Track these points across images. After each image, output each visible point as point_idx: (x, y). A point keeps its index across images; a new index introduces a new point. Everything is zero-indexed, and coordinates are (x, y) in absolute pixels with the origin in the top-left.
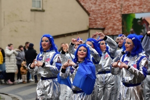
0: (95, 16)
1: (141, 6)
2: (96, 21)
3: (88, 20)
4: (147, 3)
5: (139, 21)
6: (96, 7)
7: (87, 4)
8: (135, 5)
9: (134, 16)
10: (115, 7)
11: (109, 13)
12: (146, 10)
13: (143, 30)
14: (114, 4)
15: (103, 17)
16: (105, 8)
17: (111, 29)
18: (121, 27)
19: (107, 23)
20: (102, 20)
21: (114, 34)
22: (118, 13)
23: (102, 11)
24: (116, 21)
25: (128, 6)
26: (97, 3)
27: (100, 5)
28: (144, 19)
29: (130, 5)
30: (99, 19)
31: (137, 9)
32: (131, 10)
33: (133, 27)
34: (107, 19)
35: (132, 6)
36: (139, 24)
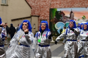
0: (34, 9)
1: (61, 5)
2: (34, 12)
3: (31, 11)
4: (64, 3)
5: (59, 13)
6: (35, 4)
7: (30, 2)
8: (57, 4)
9: (57, 10)
10: (46, 5)
11: (42, 8)
12: (63, 7)
13: (61, 18)
14: (45, 3)
15: (39, 10)
16: (40, 5)
17: (43, 16)
18: (49, 15)
19: (41, 13)
20: (38, 11)
21: (45, 19)
22: (47, 8)
23: (38, 6)
24: (46, 12)
25: (53, 4)
26: (36, 2)
27: (37, 3)
28: (62, 12)
29: (54, 4)
30: (36, 11)
31: (58, 6)
32: (55, 7)
33: (56, 16)
34: (41, 11)
35: (55, 4)
36: (59, 14)
